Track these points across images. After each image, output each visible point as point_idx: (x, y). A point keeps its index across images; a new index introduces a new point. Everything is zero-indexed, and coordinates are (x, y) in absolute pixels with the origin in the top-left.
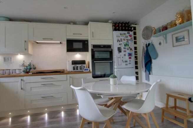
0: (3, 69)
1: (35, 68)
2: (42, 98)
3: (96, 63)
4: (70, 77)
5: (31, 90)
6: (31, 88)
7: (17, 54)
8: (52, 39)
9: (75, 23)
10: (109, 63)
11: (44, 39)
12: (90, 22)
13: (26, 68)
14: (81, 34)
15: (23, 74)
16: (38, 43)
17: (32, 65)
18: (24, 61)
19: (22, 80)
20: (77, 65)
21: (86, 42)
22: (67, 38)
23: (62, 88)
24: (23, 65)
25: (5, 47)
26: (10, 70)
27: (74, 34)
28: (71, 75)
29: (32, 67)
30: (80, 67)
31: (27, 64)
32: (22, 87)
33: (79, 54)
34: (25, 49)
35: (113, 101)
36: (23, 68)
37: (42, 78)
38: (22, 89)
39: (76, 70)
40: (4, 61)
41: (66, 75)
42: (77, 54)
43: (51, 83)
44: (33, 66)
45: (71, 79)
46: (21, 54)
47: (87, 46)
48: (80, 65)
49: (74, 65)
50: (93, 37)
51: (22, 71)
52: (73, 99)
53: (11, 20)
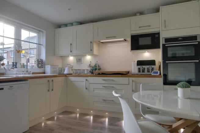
0: (76, 69)
1: (100, 69)
2: (103, 101)
3: (169, 64)
4: (132, 80)
5: (94, 91)
6: (94, 89)
7: (86, 55)
8: (115, 37)
9: (141, 13)
10: (193, 63)
11: (107, 38)
12: (161, 7)
13: (92, 68)
14: (150, 26)
15: (90, 74)
16: (102, 43)
17: (97, 66)
18: (91, 62)
19: (86, 80)
20: (144, 67)
21: (157, 36)
22: (131, 34)
23: (123, 93)
24: (90, 66)
25: (76, 49)
26: (80, 70)
27: (139, 27)
28: (134, 79)
29: (97, 68)
30: (148, 68)
31: (93, 65)
32: (87, 87)
33: (148, 52)
34: (91, 50)
35: (181, 123)
36: (90, 68)
37: (104, 80)
38: (86, 88)
39: (141, 73)
40: (77, 62)
41: (128, 78)
42: (145, 52)
43: (112, 85)
44: (99, 66)
45: (134, 83)
46: (89, 55)
47: (157, 41)
48: (148, 67)
49: (139, 67)
50: (165, 27)
51: (89, 71)
52: (136, 108)
53: (81, 23)
